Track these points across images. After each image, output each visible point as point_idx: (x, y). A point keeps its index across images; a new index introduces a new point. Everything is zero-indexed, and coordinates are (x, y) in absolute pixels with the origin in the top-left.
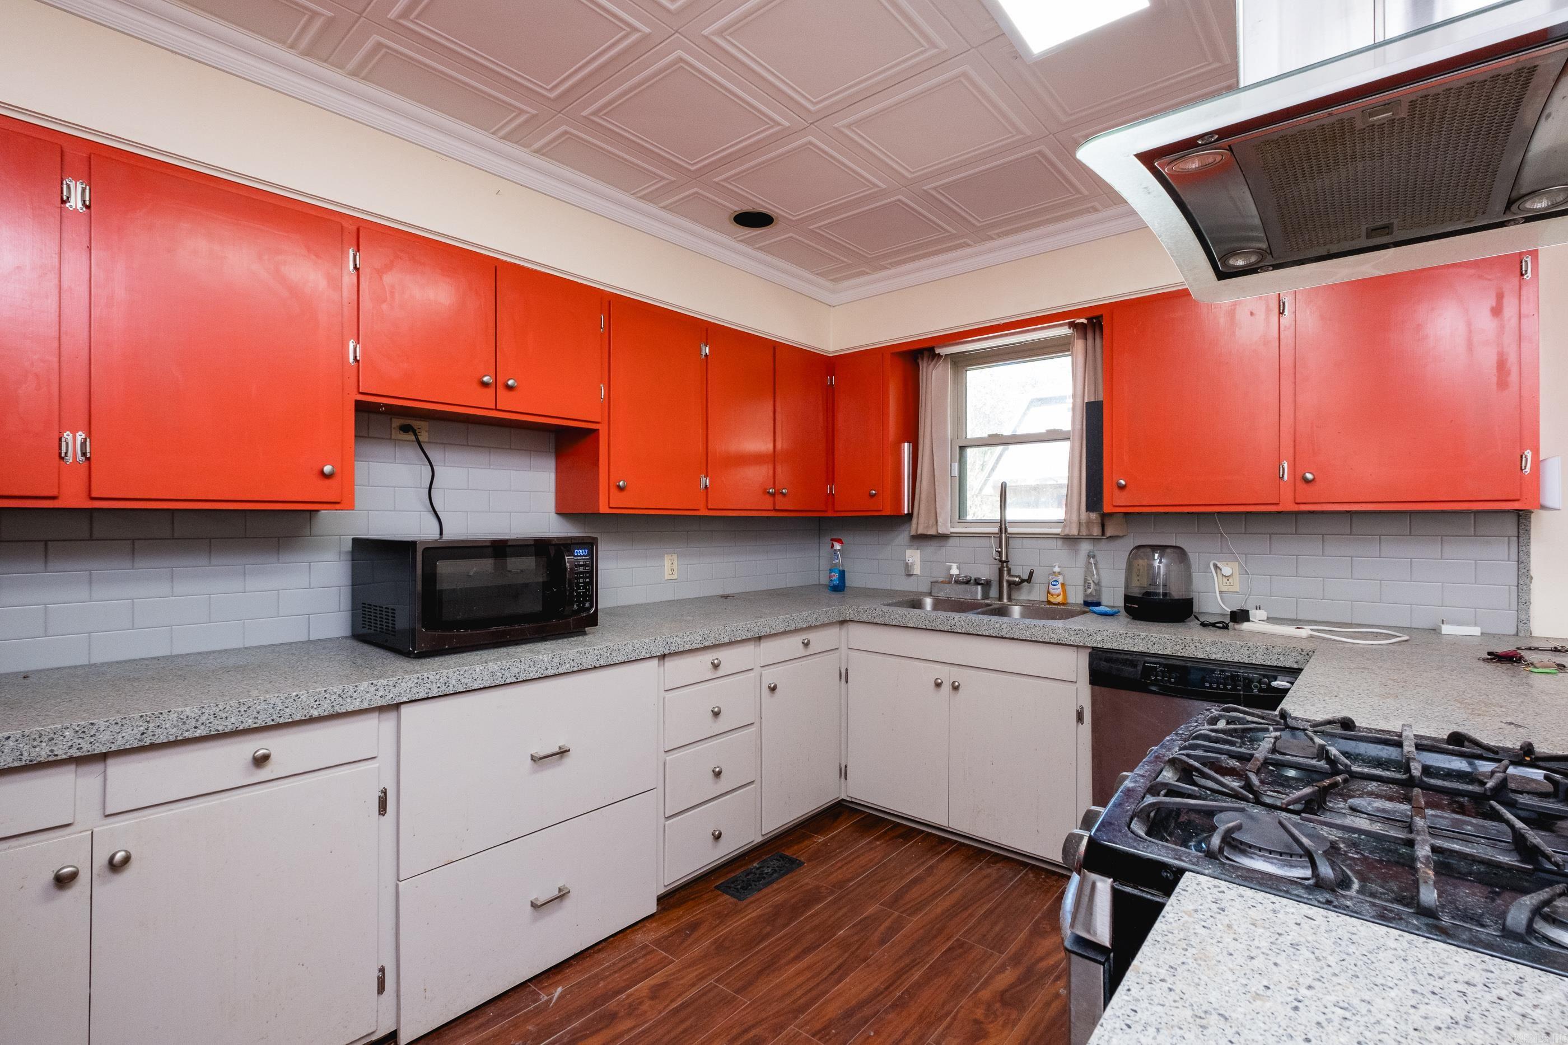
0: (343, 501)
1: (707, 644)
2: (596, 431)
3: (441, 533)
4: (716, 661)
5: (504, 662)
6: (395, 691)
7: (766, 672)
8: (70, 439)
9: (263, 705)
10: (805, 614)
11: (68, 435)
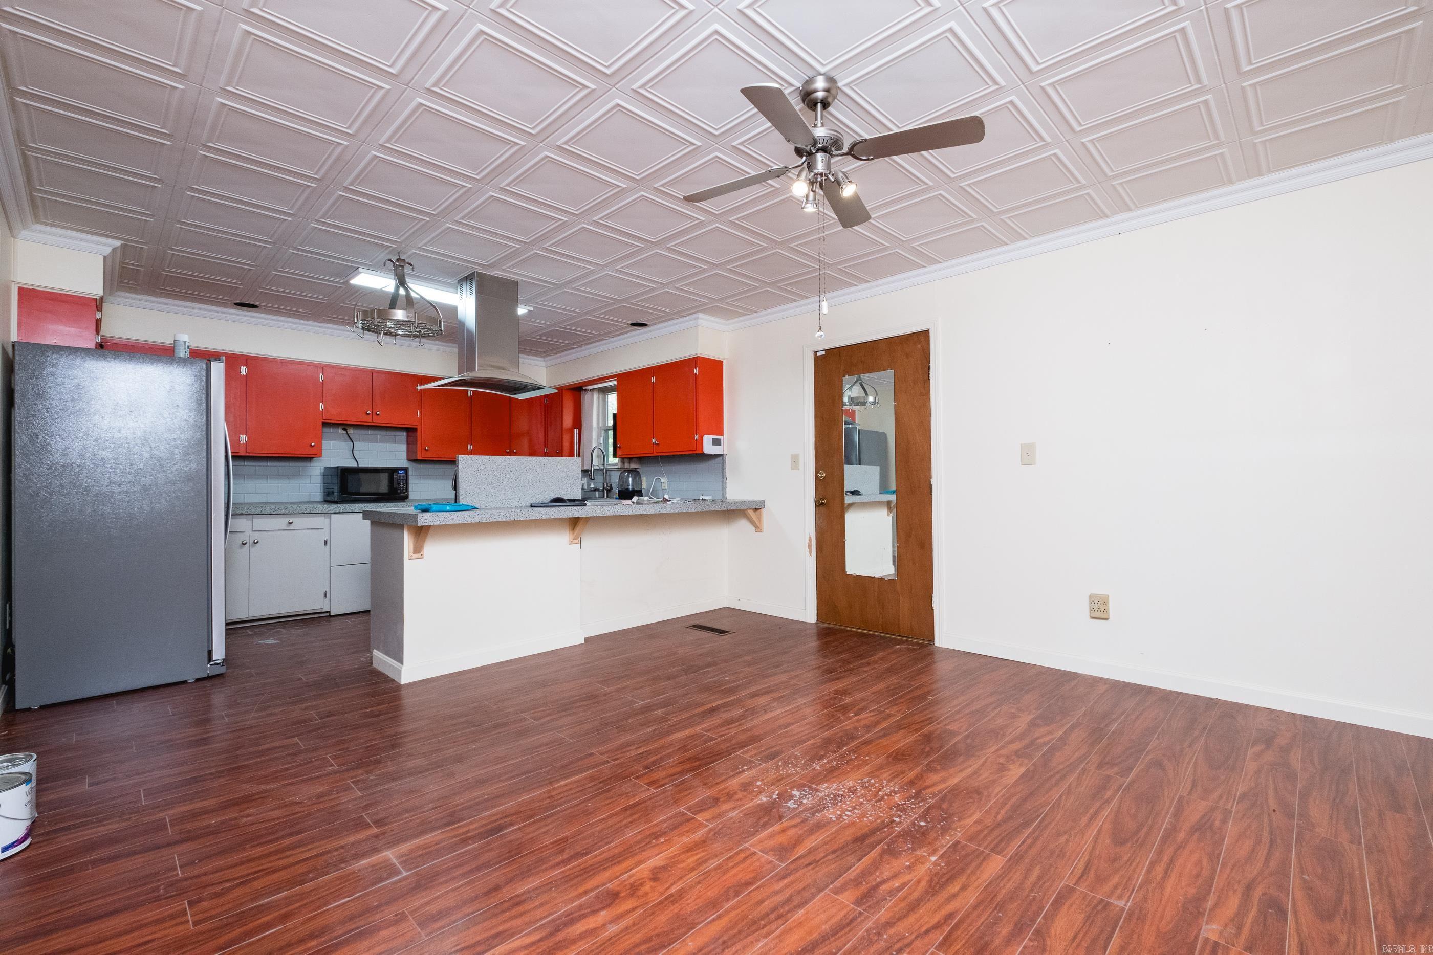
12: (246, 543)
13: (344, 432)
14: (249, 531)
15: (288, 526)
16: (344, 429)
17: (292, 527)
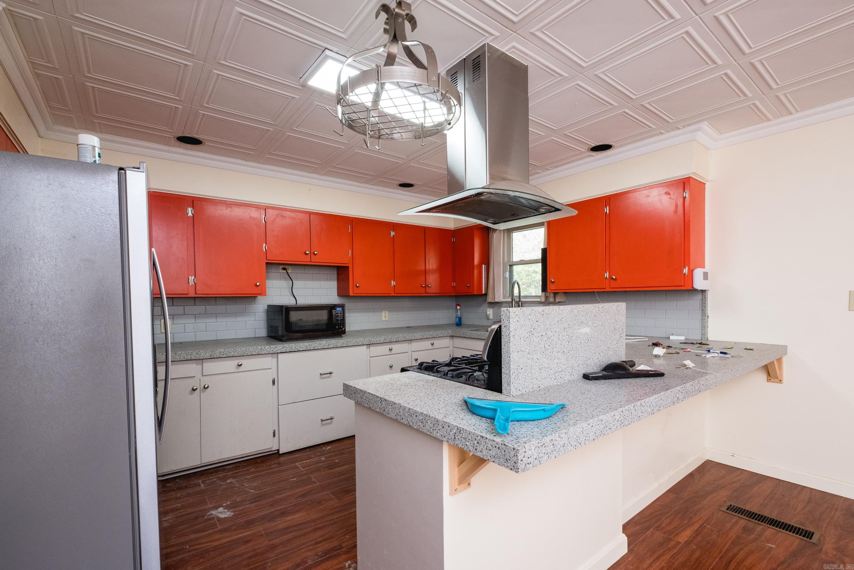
0: (263, 293)
1: (386, 341)
2: (348, 267)
3: (296, 303)
4: (391, 348)
5: (310, 343)
6: (276, 349)
7: (413, 353)
8: (191, 278)
9: (240, 350)
10: (431, 333)
11: (190, 277)
12: (196, 389)
13: (285, 271)
14: (199, 375)
15: (238, 369)
16: (284, 269)
17: (241, 369)
